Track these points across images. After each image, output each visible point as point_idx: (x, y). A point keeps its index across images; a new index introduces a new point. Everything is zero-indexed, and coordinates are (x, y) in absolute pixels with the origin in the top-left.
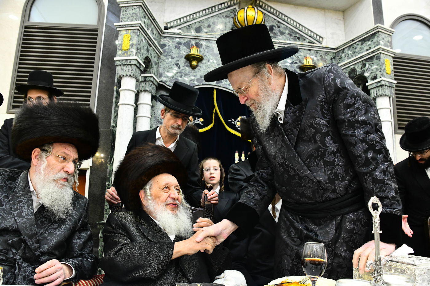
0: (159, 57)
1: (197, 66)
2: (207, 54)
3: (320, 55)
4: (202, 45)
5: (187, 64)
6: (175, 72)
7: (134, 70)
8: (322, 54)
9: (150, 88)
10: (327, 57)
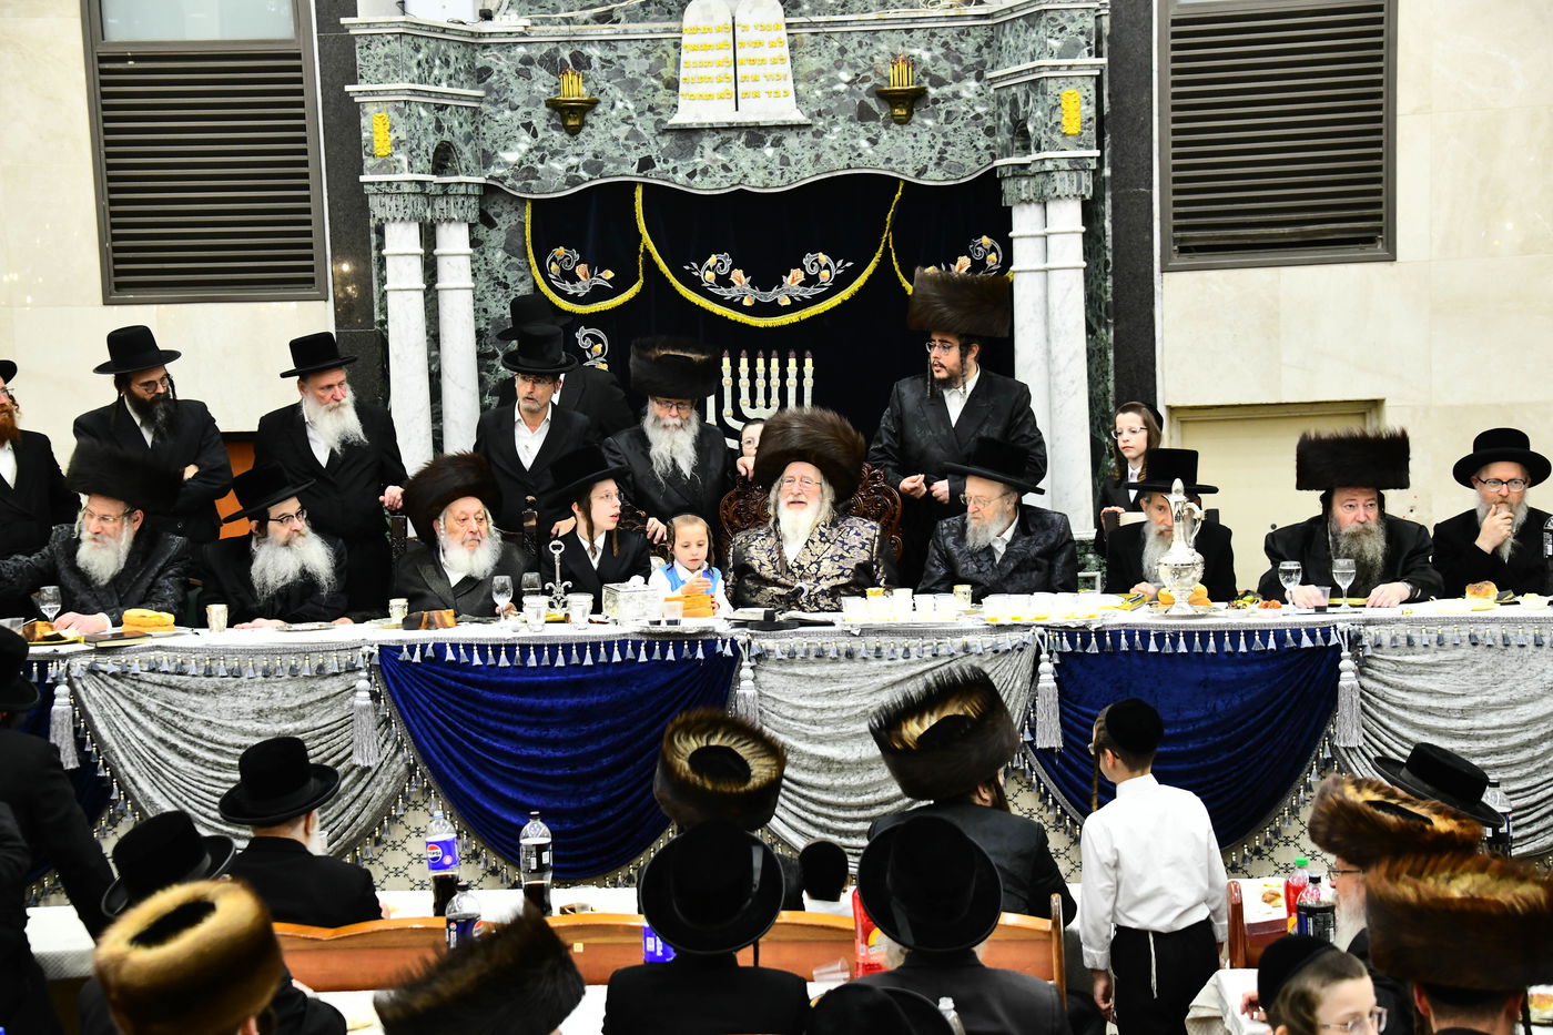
0: (476, 112)
1: (583, 124)
2: (608, 85)
3: (943, 40)
4: (589, 58)
5: (553, 121)
6: (524, 147)
7: (410, 205)
8: (949, 39)
9: (461, 212)
10: (964, 45)
